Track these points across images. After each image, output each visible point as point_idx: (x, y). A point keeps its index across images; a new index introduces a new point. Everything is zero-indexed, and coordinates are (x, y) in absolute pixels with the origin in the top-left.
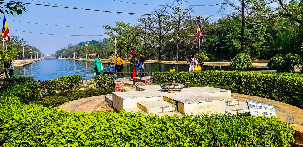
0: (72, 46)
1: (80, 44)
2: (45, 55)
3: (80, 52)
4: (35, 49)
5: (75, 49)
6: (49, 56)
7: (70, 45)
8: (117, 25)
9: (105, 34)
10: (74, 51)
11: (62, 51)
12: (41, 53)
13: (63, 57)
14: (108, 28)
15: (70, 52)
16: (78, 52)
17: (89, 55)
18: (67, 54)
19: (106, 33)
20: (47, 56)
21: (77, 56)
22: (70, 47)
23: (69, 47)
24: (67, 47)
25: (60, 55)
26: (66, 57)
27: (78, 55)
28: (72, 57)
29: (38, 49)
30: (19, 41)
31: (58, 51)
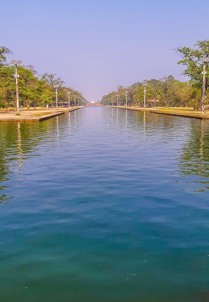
0: (124, 88)
1: (134, 86)
2: (89, 102)
3: (134, 96)
4: (76, 93)
5: (127, 92)
6: (94, 103)
7: (121, 87)
8: (201, 47)
9: (178, 63)
10: (126, 95)
11: (110, 96)
12: (84, 99)
13: (111, 104)
14: (185, 51)
15: (121, 97)
16: (132, 96)
17: (148, 101)
18: (116, 100)
19: (182, 62)
20: (92, 103)
21: (130, 103)
22: (121, 90)
23: (119, 89)
24: (117, 90)
25: (107, 101)
26: (116, 104)
27: (132, 101)
28: (123, 104)
29: (81, 94)
30: (55, 81)
31: (105, 96)
